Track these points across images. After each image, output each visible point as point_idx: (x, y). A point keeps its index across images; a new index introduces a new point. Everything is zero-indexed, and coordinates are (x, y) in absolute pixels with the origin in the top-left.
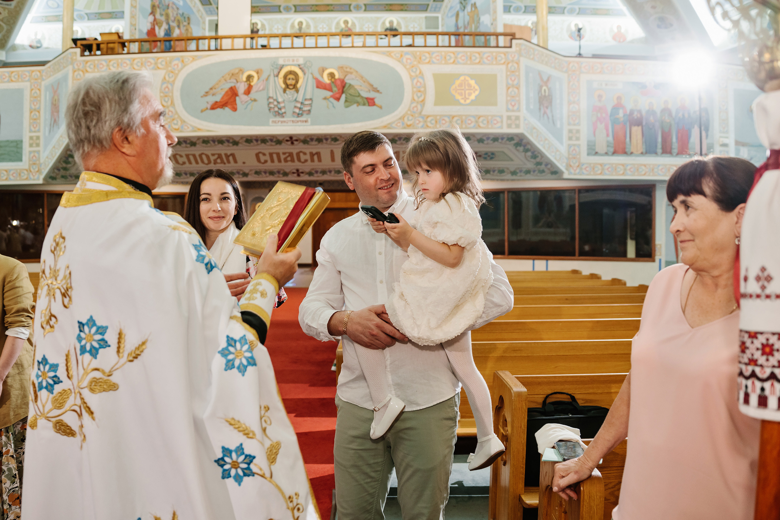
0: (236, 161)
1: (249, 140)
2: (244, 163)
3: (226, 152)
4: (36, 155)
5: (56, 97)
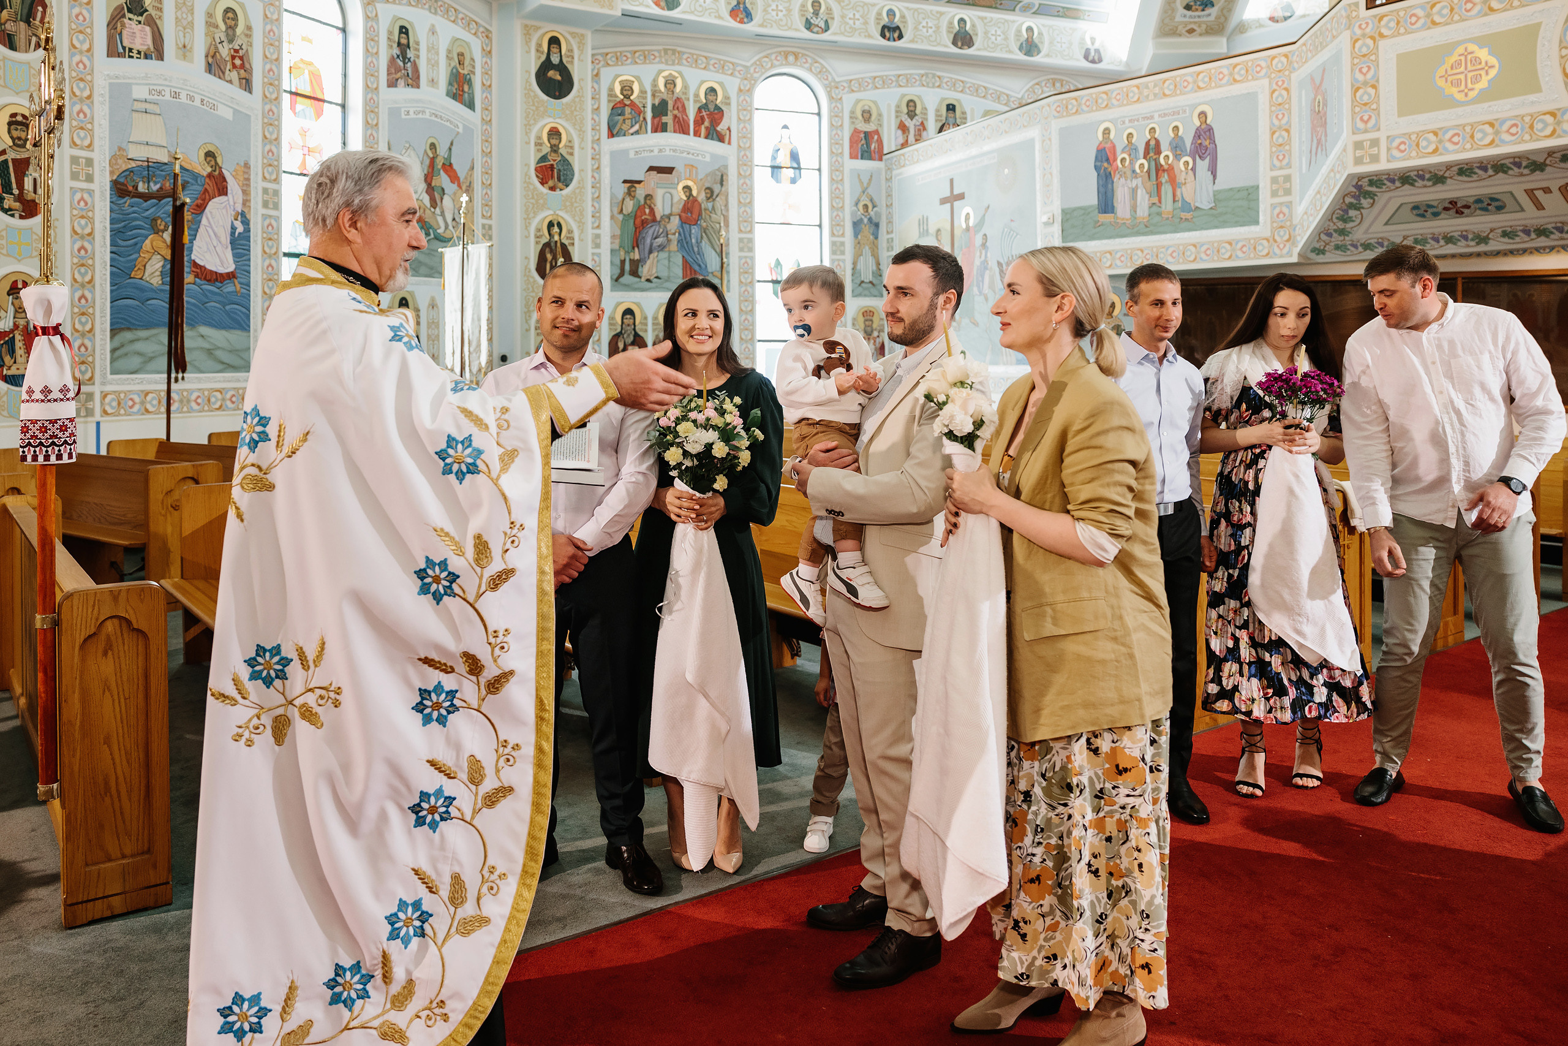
4: (1285, 210)
5: (1319, 97)
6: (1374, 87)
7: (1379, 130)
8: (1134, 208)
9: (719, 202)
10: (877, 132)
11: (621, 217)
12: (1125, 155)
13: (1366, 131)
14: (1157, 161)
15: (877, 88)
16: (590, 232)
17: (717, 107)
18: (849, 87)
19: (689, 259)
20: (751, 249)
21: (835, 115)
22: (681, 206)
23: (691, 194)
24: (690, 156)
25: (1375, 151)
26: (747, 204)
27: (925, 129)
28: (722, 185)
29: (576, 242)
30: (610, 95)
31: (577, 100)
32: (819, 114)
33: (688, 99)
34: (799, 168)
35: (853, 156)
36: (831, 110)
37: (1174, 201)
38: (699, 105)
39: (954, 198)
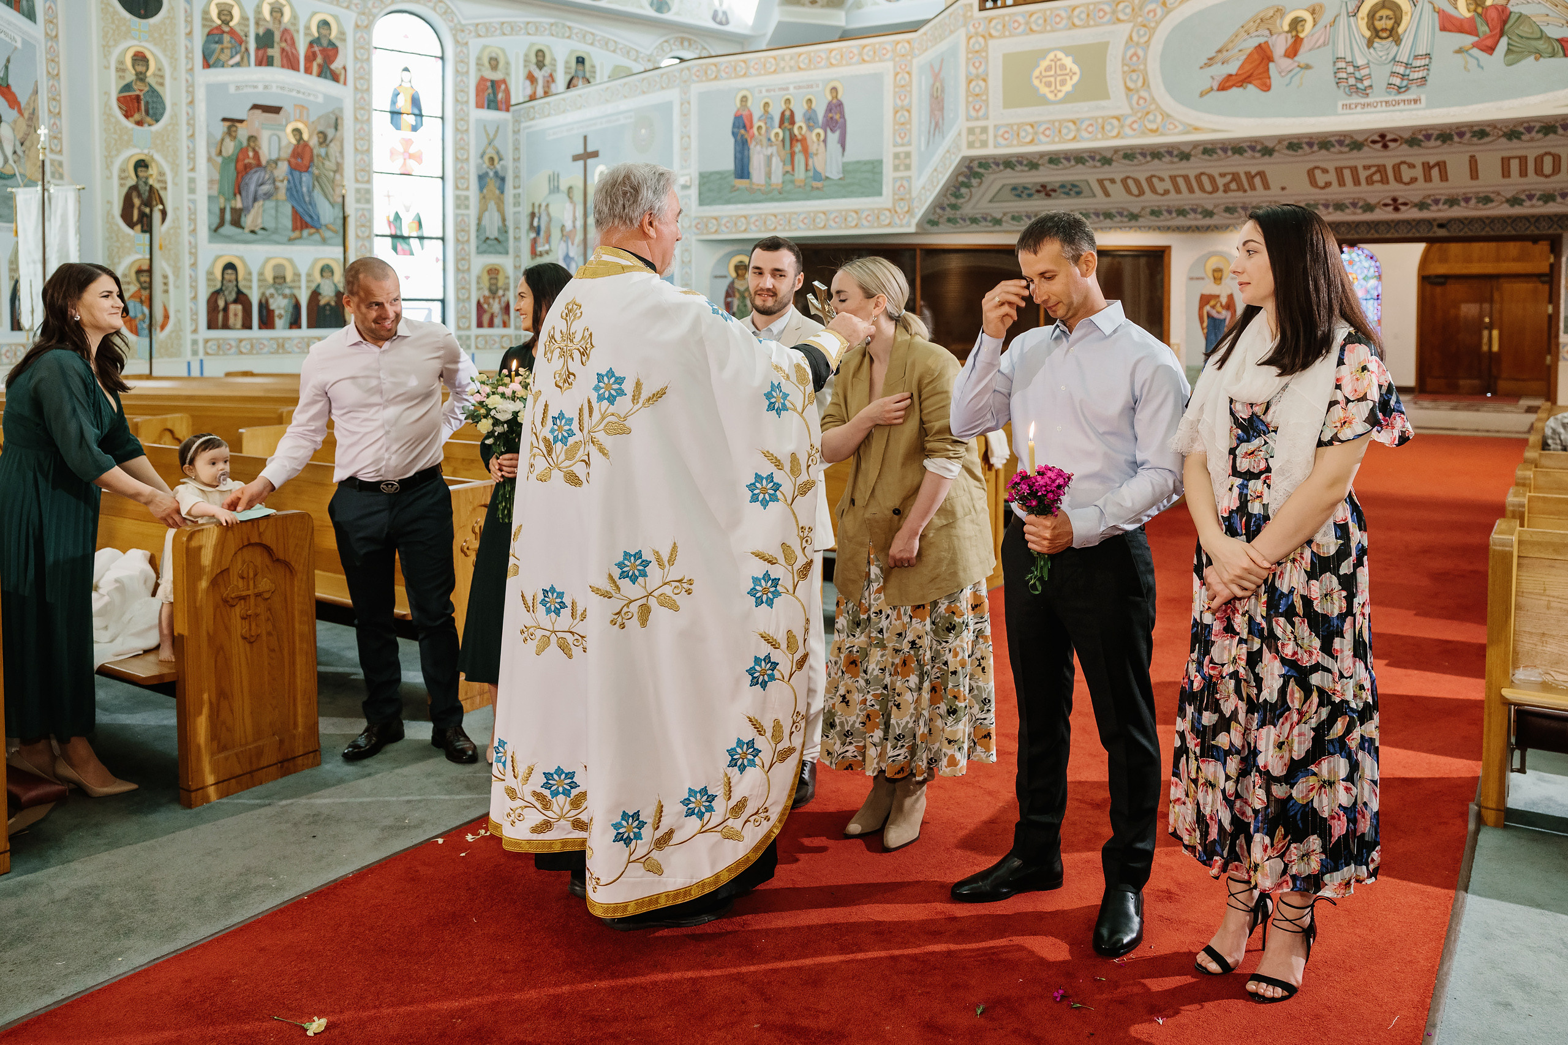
0: (1266, 186)
1: (1294, 144)
2: (1283, 189)
3: (1247, 169)
4: (905, 184)
5: (938, 84)
6: (984, 80)
7: (987, 119)
8: (769, 175)
9: (334, 148)
10: (504, 81)
11: (219, 160)
12: (762, 124)
13: (977, 119)
14: (791, 131)
15: (504, 34)
16: (186, 175)
17: (331, 43)
18: (476, 31)
19: (300, 210)
20: (369, 201)
21: (460, 60)
22: (290, 151)
23: (301, 138)
24: (300, 95)
25: (984, 137)
26: (365, 151)
27: (553, 81)
28: (336, 128)
29: (170, 186)
30: (204, 19)
31: (168, 22)
32: (442, 58)
33: (298, 31)
34: (421, 115)
35: (479, 105)
36: (456, 55)
37: (807, 170)
38: (310, 39)
39: (587, 156)
